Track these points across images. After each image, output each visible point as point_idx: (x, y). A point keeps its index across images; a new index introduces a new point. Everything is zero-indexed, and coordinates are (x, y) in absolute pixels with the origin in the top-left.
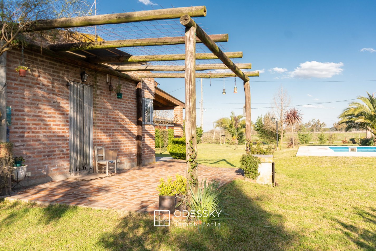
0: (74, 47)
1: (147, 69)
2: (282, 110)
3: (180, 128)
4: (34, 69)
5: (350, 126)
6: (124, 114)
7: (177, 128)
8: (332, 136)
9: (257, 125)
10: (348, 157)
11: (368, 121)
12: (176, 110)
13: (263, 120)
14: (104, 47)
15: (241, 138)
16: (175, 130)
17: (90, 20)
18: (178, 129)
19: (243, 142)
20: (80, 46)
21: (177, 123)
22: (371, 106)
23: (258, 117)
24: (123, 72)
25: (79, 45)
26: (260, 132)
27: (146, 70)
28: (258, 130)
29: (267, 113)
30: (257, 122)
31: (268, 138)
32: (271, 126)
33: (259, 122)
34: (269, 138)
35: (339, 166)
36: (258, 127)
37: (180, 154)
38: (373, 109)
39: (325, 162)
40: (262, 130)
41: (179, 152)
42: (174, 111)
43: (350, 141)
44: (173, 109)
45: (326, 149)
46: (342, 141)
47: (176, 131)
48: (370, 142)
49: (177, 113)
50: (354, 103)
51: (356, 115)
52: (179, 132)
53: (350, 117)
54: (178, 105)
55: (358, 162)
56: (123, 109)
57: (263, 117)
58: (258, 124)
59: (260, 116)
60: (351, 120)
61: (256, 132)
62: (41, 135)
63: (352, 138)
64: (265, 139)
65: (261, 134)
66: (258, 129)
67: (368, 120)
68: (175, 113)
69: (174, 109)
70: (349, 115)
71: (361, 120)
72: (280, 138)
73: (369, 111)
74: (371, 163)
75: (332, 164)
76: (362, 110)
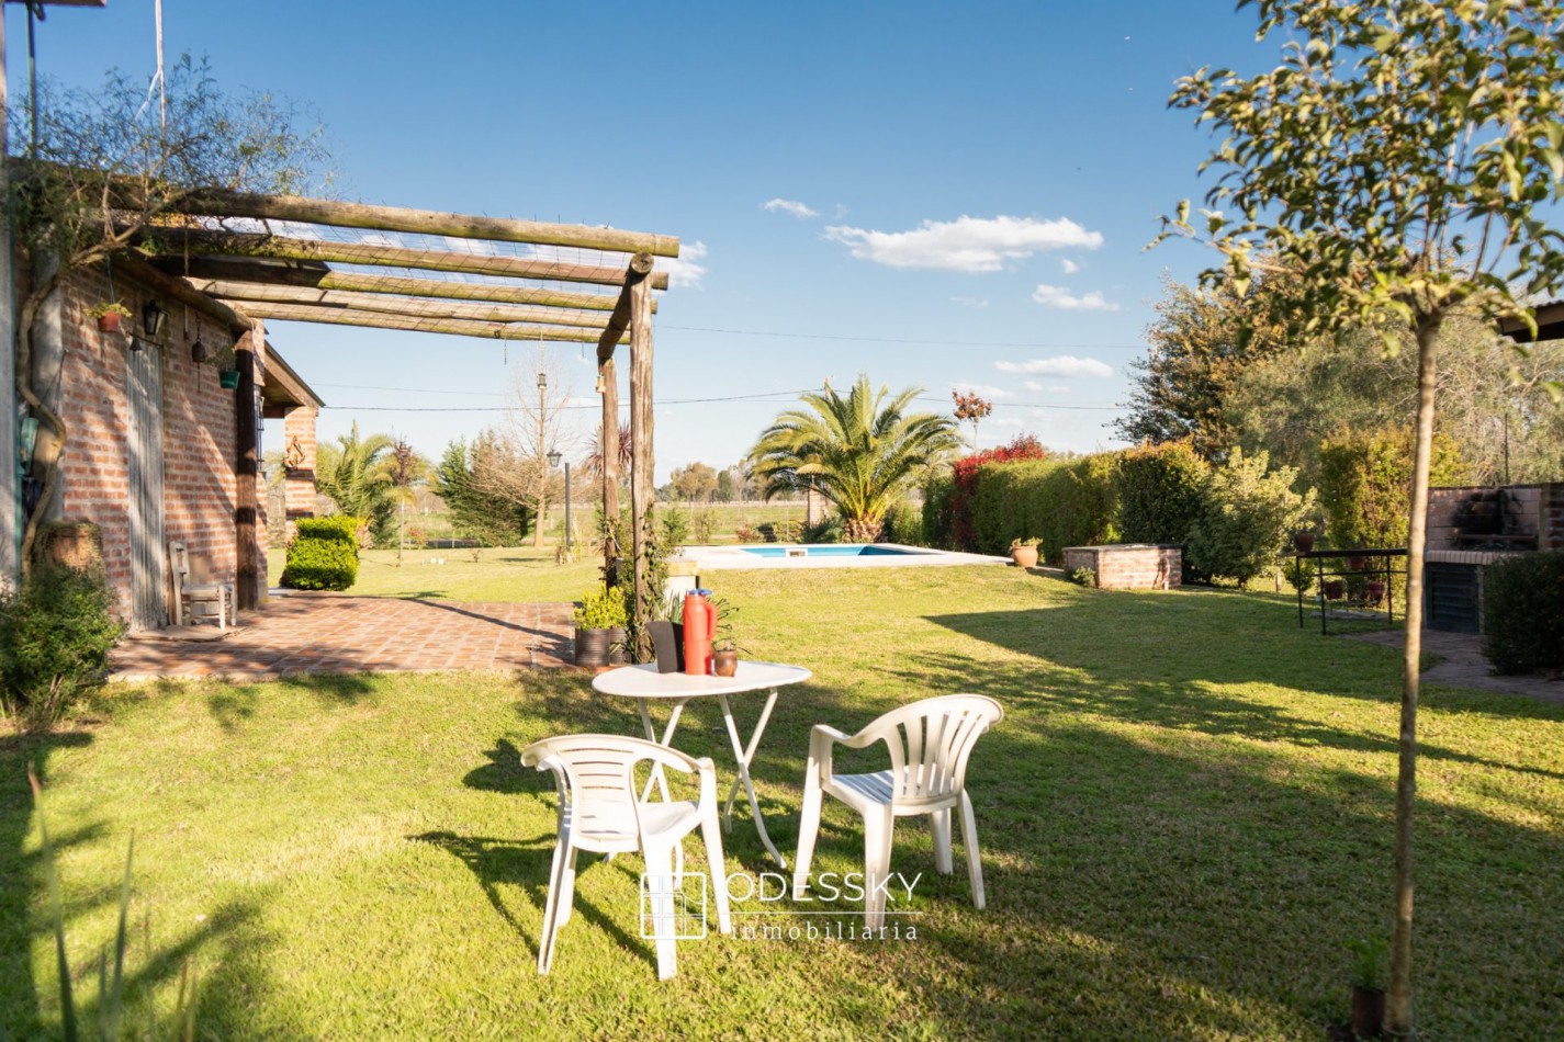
0: (204, 245)
1: (324, 300)
2: (543, 420)
3: (309, 486)
4: (75, 300)
5: (779, 484)
6: (214, 435)
7: (298, 484)
8: (705, 516)
9: (443, 473)
10: (815, 570)
11: (830, 469)
12: (294, 422)
13: (467, 455)
14: (314, 257)
15: (380, 524)
16: (290, 489)
17: (383, 218)
18: (303, 488)
19: (390, 540)
20: (229, 243)
21: (300, 466)
22: (836, 422)
23: (451, 445)
24: (221, 301)
25: (226, 242)
26: (459, 503)
27: (319, 304)
28: (448, 494)
29: (486, 431)
30: (444, 465)
31: (486, 524)
32: (501, 479)
33: (454, 463)
34: (492, 525)
35: (800, 592)
36: (448, 481)
37: (331, 571)
38: (841, 432)
39: (762, 583)
40: (466, 494)
41: (324, 567)
42: (287, 423)
43: (757, 534)
44: (283, 416)
45: (734, 553)
46: (737, 532)
47: (295, 496)
48: (828, 532)
49: (299, 432)
50: (790, 413)
51: (795, 450)
52: (306, 499)
53: (780, 455)
54: (302, 405)
55: (843, 582)
56: (212, 419)
57: (468, 445)
58: (450, 472)
59: (457, 441)
60: (783, 464)
61: (441, 500)
62: (88, 503)
63: (765, 521)
64: (479, 528)
65: (460, 507)
66: (449, 489)
67: (831, 467)
68: (289, 432)
69: (287, 418)
70: (778, 450)
71: (812, 467)
72: (534, 525)
73: (832, 439)
74: (872, 581)
75: (781, 587)
76: (812, 436)
